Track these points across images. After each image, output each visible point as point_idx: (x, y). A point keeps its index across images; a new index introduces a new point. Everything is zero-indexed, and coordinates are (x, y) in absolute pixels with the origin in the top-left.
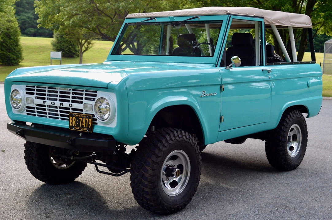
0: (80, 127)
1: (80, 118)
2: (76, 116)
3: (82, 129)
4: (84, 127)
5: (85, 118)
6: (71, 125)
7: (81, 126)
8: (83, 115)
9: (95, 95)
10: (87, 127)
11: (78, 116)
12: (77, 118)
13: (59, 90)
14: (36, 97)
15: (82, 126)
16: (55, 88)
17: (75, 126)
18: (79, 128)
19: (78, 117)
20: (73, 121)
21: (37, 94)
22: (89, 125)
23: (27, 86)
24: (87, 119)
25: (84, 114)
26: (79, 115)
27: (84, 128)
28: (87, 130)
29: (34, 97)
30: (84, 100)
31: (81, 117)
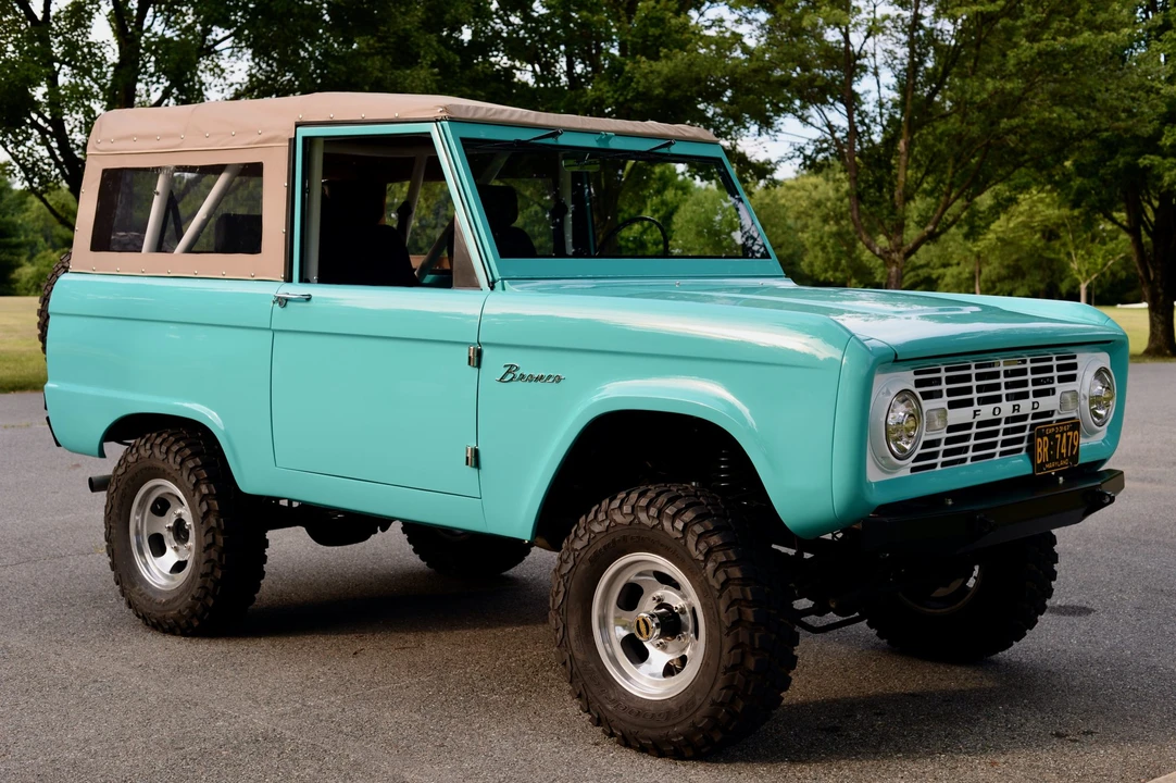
0: (1056, 459)
1: (1056, 436)
2: (1049, 431)
3: (1059, 463)
4: (1065, 456)
5: (1067, 432)
6: (1038, 461)
7: (1057, 457)
8: (1063, 425)
9: (1074, 367)
10: (1069, 454)
11: (1053, 430)
12: (1052, 437)
13: (1002, 368)
14: (949, 403)
15: (1061, 456)
16: (990, 365)
17: (1047, 460)
18: (1053, 464)
19: (1055, 433)
20: (1042, 449)
21: (951, 392)
22: (1073, 446)
23: (916, 373)
24: (1070, 433)
25: (1054, 424)
26: (1054, 427)
27: (1064, 459)
28: (1069, 461)
29: (943, 402)
30: (1056, 384)
31: (1059, 432)
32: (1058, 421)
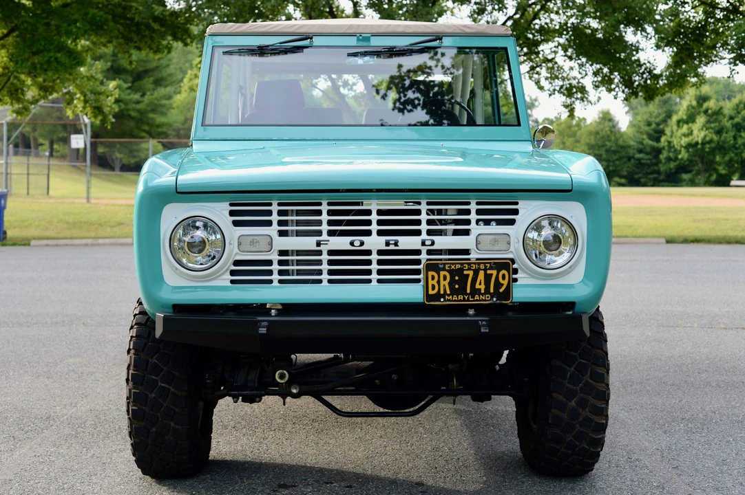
0: (465, 293)
1: (465, 272)
2: (450, 267)
3: (473, 297)
4: (483, 291)
5: (486, 270)
6: (431, 292)
7: (468, 291)
8: (479, 263)
9: (516, 212)
10: (492, 291)
11: (458, 266)
12: (456, 272)
13: (374, 208)
14: (279, 231)
15: (475, 291)
16: (358, 204)
17: (448, 292)
18: (461, 297)
19: (461, 270)
20: (439, 282)
21: (284, 223)
22: (498, 286)
23: (231, 205)
24: (494, 272)
25: (475, 260)
26: (462, 264)
27: (481, 294)
28: (492, 297)
29: (270, 231)
30: (473, 227)
31: (469, 269)
32: (477, 259)
